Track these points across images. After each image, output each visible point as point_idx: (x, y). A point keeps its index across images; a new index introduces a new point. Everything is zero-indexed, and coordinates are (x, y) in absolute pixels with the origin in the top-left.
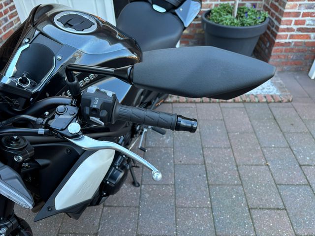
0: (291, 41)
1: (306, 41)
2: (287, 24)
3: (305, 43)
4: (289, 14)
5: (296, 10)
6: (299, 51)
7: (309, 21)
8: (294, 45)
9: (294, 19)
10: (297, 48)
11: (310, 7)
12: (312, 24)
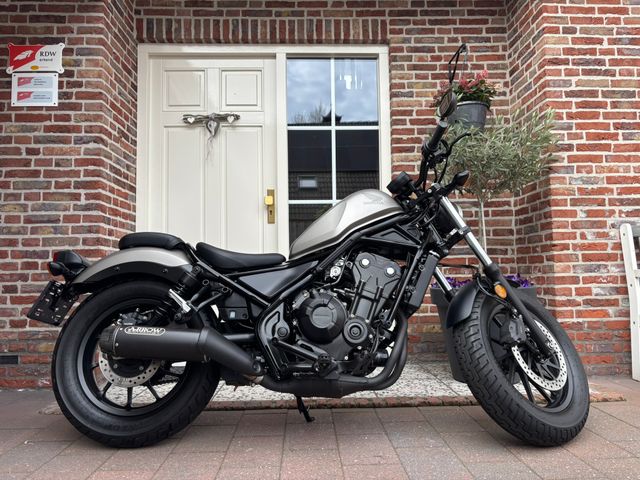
0: (580, 320)
1: (605, 319)
2: (564, 295)
3: (605, 324)
4: (563, 280)
5: (571, 274)
6: (600, 337)
7: (595, 288)
8: (588, 328)
9: (573, 287)
10: (595, 332)
11: (588, 270)
12: (602, 293)
